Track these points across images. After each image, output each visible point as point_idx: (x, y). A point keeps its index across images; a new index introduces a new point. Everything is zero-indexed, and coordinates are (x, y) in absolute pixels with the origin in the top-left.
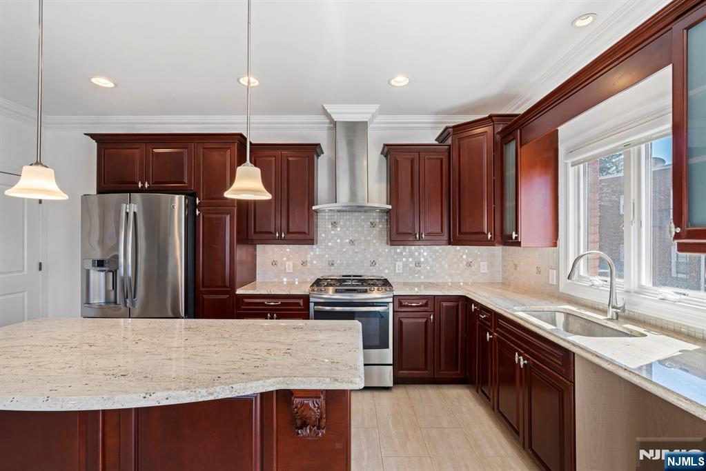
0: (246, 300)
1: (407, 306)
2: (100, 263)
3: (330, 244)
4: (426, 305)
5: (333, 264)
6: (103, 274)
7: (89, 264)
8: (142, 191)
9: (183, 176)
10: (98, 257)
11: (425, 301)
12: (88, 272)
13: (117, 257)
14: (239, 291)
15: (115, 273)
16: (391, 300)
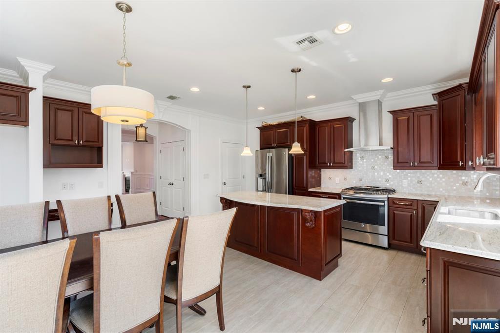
0: (313, 194)
1: (398, 204)
2: (261, 175)
3: (360, 169)
4: (411, 205)
5: (361, 180)
6: (262, 179)
7: (258, 176)
8: (274, 148)
9: (288, 140)
10: (260, 173)
11: (410, 203)
12: (257, 178)
13: (266, 173)
14: (310, 190)
15: (265, 179)
16: (387, 200)
